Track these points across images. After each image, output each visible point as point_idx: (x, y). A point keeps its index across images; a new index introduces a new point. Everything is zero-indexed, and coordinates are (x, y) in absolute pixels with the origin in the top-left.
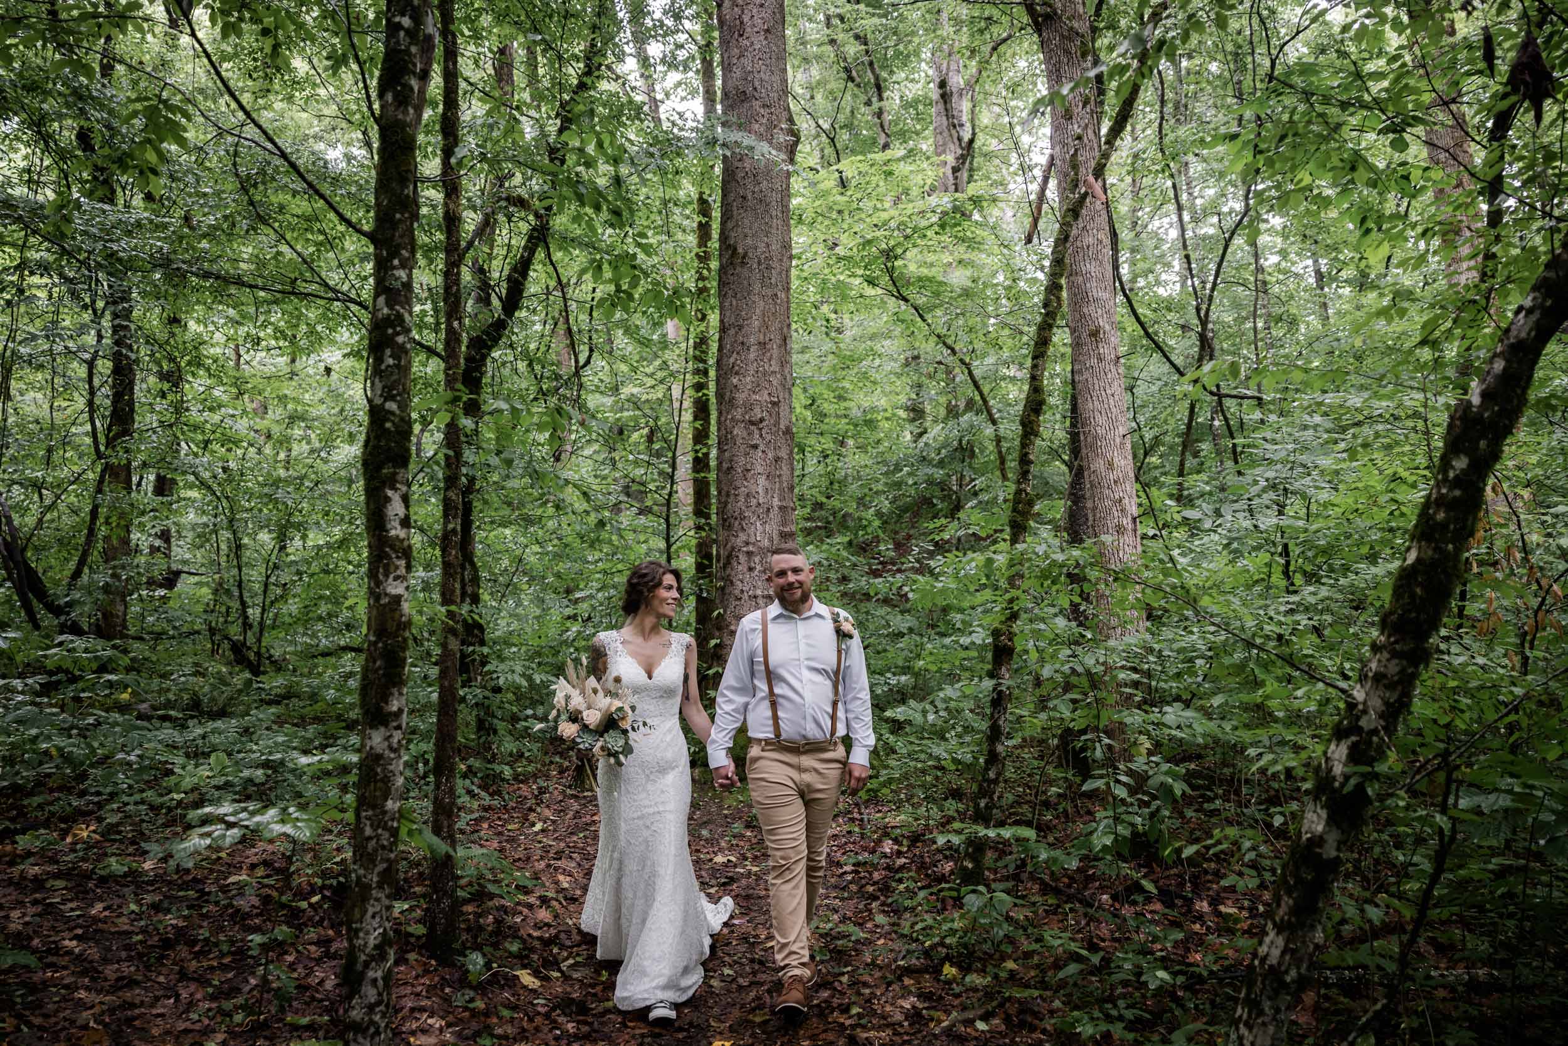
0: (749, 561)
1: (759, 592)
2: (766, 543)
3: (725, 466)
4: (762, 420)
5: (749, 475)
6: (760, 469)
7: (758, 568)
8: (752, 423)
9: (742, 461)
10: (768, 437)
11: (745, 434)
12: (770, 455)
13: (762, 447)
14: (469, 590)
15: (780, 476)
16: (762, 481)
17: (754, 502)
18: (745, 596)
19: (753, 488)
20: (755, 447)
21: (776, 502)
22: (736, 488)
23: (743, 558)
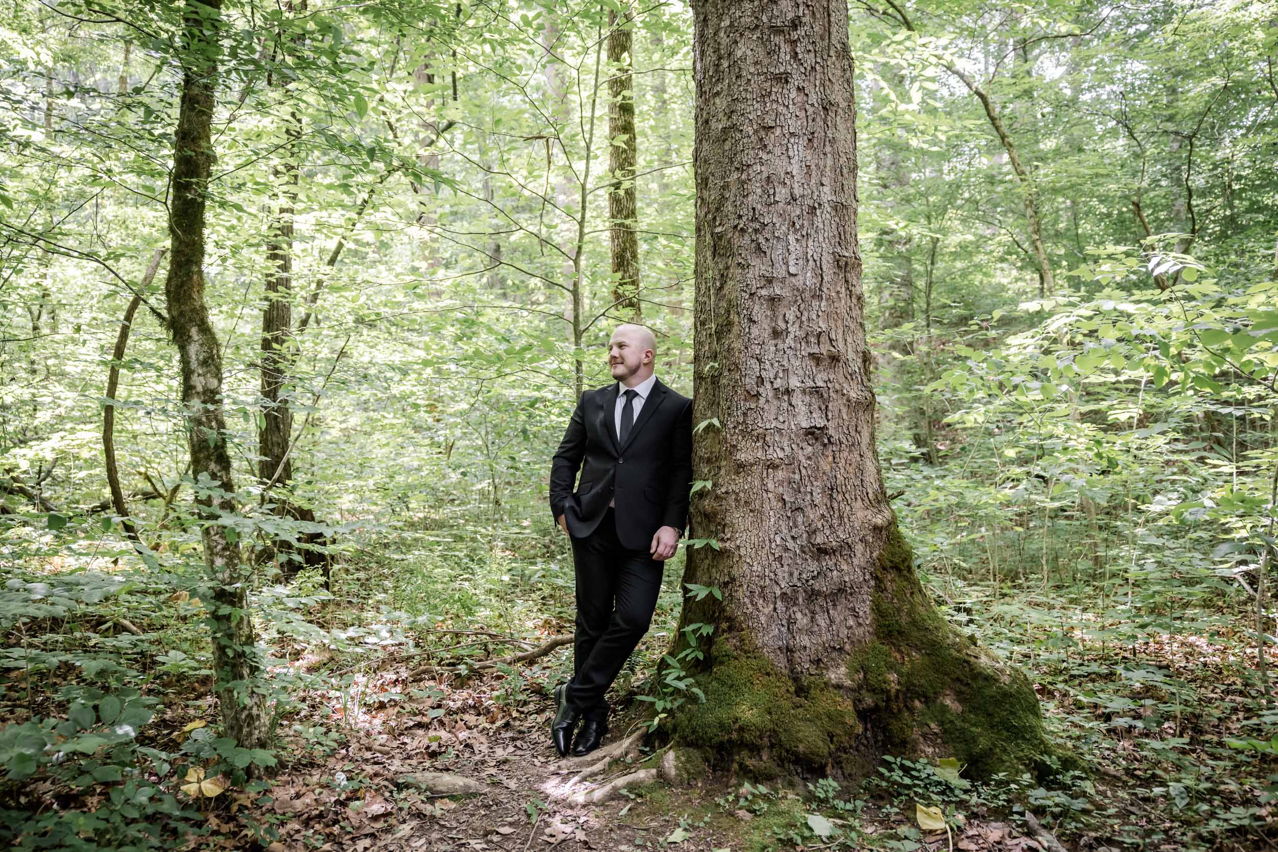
0: (774, 318)
1: (794, 382)
2: (810, 279)
3: (717, 126)
4: (795, 24)
5: (771, 139)
6: (794, 125)
7: (794, 329)
8: (777, 30)
9: (754, 110)
10: (810, 59)
11: (761, 53)
12: (813, 98)
13: (796, 80)
14: (198, 382)
15: (833, 141)
16: (798, 150)
17: (782, 193)
18: (767, 391)
19: (779, 166)
20: (783, 79)
21: (827, 194)
22: (743, 168)
23: (759, 311)
